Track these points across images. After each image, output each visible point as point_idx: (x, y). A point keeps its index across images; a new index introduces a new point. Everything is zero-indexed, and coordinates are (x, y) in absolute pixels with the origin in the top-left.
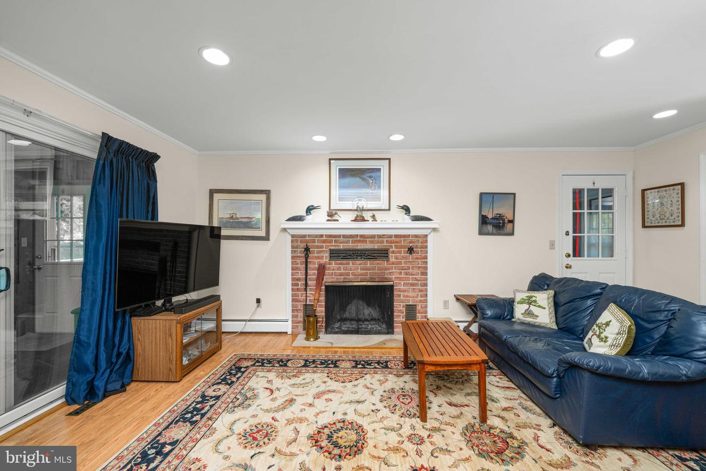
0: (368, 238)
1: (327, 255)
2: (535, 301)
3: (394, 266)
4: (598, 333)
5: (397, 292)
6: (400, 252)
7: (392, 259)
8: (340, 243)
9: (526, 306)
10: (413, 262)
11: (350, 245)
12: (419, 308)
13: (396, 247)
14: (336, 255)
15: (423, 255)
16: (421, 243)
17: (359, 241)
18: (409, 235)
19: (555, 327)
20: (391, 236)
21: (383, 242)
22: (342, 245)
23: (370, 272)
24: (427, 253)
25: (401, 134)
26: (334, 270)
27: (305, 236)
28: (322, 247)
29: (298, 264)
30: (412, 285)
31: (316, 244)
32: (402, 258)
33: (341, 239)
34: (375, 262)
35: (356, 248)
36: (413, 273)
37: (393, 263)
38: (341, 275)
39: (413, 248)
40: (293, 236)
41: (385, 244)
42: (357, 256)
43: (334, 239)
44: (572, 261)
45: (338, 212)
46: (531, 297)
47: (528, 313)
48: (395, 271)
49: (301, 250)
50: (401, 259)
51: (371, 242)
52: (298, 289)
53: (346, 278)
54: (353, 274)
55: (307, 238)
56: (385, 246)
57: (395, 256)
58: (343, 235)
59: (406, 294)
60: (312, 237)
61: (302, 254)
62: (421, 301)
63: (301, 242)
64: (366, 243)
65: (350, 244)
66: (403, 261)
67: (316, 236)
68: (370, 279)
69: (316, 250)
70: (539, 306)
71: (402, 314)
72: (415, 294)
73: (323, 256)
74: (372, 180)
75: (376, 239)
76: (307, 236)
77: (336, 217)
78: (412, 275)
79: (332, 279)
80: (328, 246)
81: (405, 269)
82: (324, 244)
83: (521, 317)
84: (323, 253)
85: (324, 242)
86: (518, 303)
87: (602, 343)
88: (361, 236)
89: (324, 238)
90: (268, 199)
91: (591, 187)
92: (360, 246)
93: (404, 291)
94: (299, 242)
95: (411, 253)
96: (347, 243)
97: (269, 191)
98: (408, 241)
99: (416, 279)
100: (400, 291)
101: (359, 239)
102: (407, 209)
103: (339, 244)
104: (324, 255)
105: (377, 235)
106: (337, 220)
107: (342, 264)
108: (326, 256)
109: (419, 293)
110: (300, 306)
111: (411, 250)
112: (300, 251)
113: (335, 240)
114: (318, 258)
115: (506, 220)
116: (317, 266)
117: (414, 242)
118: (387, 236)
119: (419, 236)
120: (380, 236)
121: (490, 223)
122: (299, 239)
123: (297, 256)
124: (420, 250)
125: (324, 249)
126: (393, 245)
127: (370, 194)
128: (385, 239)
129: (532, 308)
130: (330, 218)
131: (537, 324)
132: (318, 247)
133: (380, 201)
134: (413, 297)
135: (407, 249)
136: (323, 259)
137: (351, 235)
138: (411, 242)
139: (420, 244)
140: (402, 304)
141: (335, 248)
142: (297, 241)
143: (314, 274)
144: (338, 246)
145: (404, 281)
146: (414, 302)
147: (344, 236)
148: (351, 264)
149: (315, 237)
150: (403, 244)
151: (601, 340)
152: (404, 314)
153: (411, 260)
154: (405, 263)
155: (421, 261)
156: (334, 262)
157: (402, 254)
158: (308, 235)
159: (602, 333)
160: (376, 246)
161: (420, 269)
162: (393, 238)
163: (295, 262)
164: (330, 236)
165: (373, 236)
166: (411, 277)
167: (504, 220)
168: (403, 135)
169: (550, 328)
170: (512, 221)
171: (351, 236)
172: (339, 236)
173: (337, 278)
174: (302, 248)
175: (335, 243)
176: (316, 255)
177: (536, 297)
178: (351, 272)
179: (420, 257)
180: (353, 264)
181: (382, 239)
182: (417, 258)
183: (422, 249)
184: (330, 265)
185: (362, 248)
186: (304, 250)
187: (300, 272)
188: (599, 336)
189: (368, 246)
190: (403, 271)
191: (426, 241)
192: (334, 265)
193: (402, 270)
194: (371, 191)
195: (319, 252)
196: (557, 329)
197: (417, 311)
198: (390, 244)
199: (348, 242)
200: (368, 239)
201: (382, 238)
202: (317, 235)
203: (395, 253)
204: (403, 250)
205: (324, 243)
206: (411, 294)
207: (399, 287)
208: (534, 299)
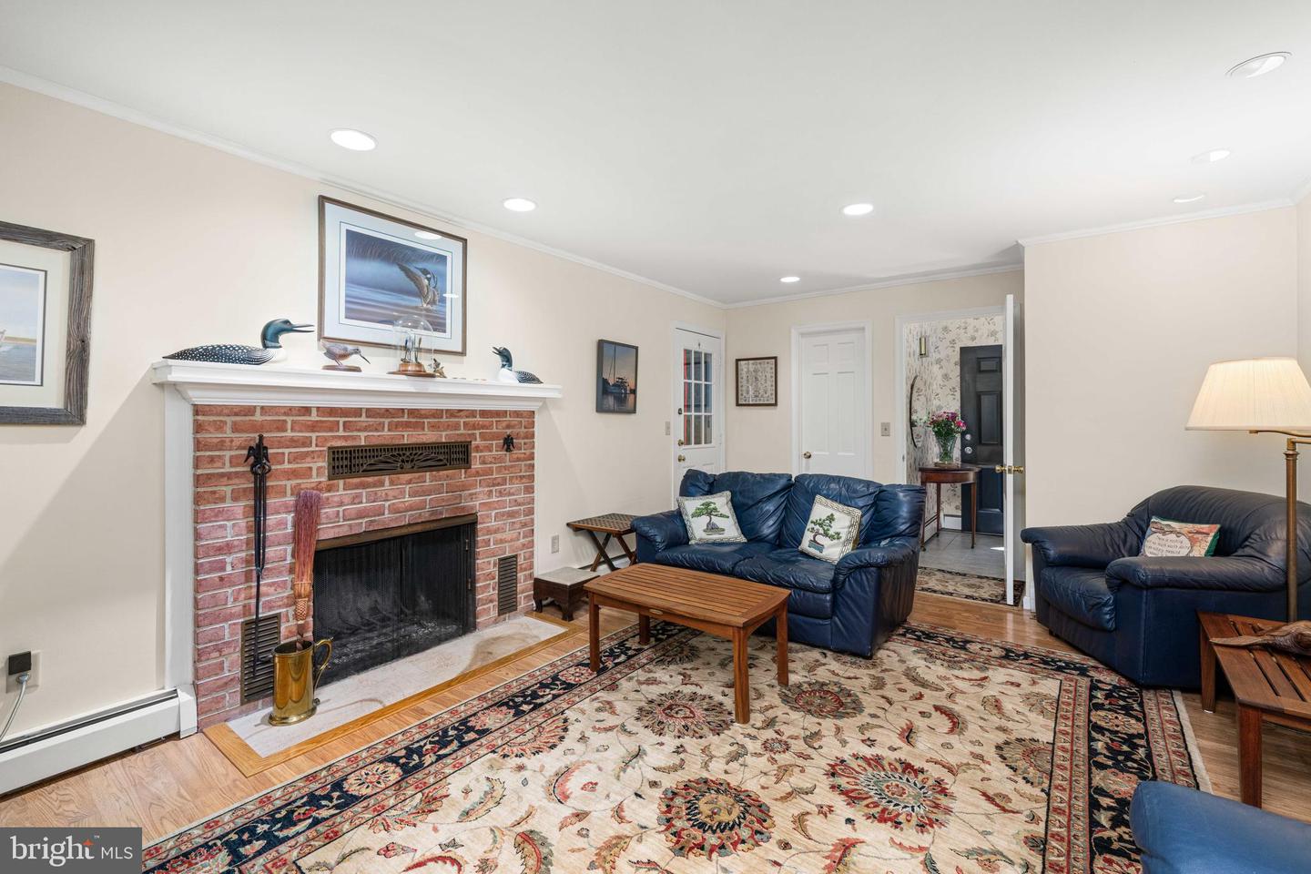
0: (427, 418)
1: (323, 463)
2: (715, 509)
3: (478, 478)
4: (821, 531)
5: (484, 535)
6: (489, 449)
7: (476, 465)
8: (359, 430)
9: (705, 519)
10: (512, 466)
11: (385, 436)
12: (521, 561)
13: (483, 437)
14: (347, 463)
15: (528, 452)
16: (525, 428)
17: (407, 425)
18: (506, 412)
19: (744, 540)
20: (472, 413)
21: (457, 427)
22: (363, 435)
23: (431, 500)
24: (533, 447)
25: (527, 199)
26: (341, 504)
27: (250, 411)
28: (306, 442)
29: (223, 499)
30: (511, 515)
31: (289, 434)
32: (493, 460)
33: (363, 418)
34: (441, 473)
35: (397, 442)
36: (511, 491)
37: (478, 474)
38: (360, 515)
39: (512, 439)
40: (197, 410)
41: (462, 431)
42: (403, 461)
43: (342, 420)
44: (684, 451)
45: (361, 348)
46: (708, 504)
47: (712, 528)
48: (481, 489)
49: (233, 453)
50: (491, 463)
51: (433, 427)
52: (221, 579)
53: (375, 521)
54: (394, 510)
55: (258, 417)
56: (462, 434)
57: (480, 457)
58: (368, 410)
59: (499, 536)
60: (277, 414)
61: (238, 465)
62: (524, 545)
63: (236, 428)
64: (423, 429)
65: (386, 432)
66: (494, 466)
67: (290, 411)
68: (431, 515)
69: (286, 451)
70: (722, 516)
71: (492, 582)
72: (513, 534)
73: (310, 468)
74: (429, 279)
75: (444, 419)
76: (258, 411)
77: (353, 361)
78: (510, 494)
79: (337, 530)
80: (326, 439)
81: (498, 484)
82: (314, 435)
83: (704, 536)
84: (309, 459)
85: (313, 427)
86: (693, 516)
87: (836, 541)
88: (412, 412)
89: (314, 417)
90: (82, 272)
91: (697, 350)
92: (409, 437)
93: (497, 531)
94: (228, 428)
95: (508, 450)
96: (376, 430)
97: (90, 242)
98: (504, 424)
99: (517, 503)
100: (489, 532)
101: (405, 419)
102: (506, 357)
103: (355, 433)
104: (314, 466)
105: (447, 410)
106: (357, 370)
107: (364, 486)
108: (319, 468)
109: (522, 531)
110: (231, 632)
111: (508, 443)
112: (231, 457)
113: (345, 423)
114: (294, 474)
115: (628, 388)
116: (290, 499)
117: (513, 427)
118: (465, 413)
119: (522, 414)
120: (451, 413)
121: (612, 393)
122: (229, 420)
123: (222, 475)
124: (522, 441)
125: (313, 448)
126: (477, 432)
127: (424, 312)
128: (462, 421)
129: (715, 519)
130: (333, 363)
131: (724, 541)
132: (293, 442)
133: (445, 332)
134: (512, 540)
135: (502, 441)
136: (311, 477)
137: (387, 410)
138: (508, 427)
139: (523, 429)
140: (492, 560)
141: (344, 444)
142: (220, 427)
143: (282, 524)
144: (354, 438)
145: (496, 509)
146: (514, 551)
147: (371, 412)
148: (387, 483)
149: (285, 414)
150: (495, 430)
151: (832, 538)
152: (497, 580)
153: (508, 464)
154: (499, 470)
155: (525, 465)
156: (341, 482)
157: (494, 453)
158: (262, 408)
159: (828, 530)
160: (443, 437)
161: (524, 480)
162: (478, 419)
163: (214, 492)
164: (332, 411)
165: (437, 414)
166: (508, 498)
167: (625, 390)
168: (534, 202)
169: (739, 543)
170: (634, 392)
171: (387, 412)
172: (357, 412)
173: (350, 526)
174: (240, 448)
175: (344, 430)
176: (286, 466)
177: (714, 504)
178: (387, 504)
179: (523, 456)
180: (392, 483)
181: (457, 420)
182: (518, 459)
183: (526, 441)
184: (329, 491)
185: (413, 440)
186: (245, 452)
187: (229, 524)
188: (826, 534)
189: (427, 436)
190: (494, 489)
191: (532, 424)
192: (341, 491)
193: (494, 485)
194: (425, 305)
195: (296, 458)
196: (746, 541)
197: (519, 568)
198: (470, 432)
199: (380, 427)
200: (426, 420)
201: (456, 417)
202: (291, 409)
203: (482, 451)
204: (494, 442)
205: (313, 431)
206: (507, 535)
207: (487, 522)
208: (712, 506)
